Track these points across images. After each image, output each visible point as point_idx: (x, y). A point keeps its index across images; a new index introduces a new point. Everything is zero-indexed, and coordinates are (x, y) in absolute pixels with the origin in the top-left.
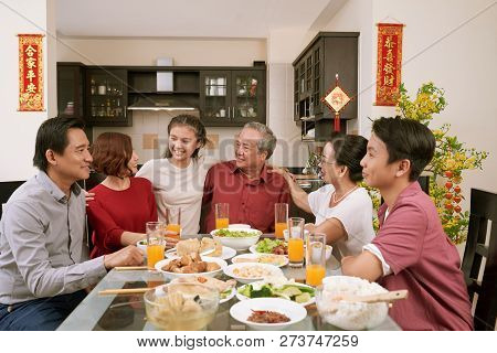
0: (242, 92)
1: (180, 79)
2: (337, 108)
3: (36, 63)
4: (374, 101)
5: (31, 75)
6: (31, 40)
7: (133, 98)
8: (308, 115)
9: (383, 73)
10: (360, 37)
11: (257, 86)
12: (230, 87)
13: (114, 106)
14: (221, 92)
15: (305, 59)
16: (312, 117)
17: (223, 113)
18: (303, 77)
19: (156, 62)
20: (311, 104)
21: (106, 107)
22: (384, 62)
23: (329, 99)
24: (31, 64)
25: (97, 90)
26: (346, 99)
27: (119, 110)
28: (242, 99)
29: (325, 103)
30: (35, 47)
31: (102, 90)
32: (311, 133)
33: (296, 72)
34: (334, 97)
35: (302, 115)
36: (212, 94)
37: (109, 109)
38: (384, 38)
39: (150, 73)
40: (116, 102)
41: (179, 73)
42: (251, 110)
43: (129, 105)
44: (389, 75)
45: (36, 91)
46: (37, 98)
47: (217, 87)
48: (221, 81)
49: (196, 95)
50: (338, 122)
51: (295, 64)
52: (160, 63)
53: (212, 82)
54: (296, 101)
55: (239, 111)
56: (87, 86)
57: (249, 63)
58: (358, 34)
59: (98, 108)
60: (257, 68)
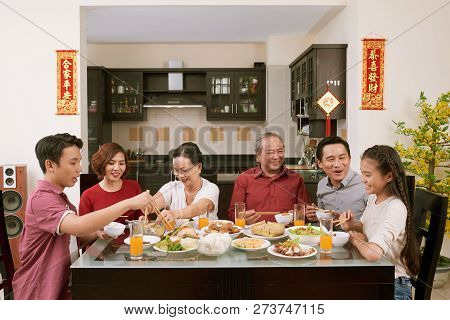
0: (244, 90)
1: (188, 79)
2: (328, 110)
3: (71, 74)
4: (360, 105)
5: (67, 84)
6: (67, 55)
7: (147, 96)
8: (303, 113)
9: (368, 82)
10: (348, 49)
11: (257, 85)
12: (233, 86)
13: (131, 103)
14: (225, 91)
15: (300, 64)
16: (306, 115)
17: (227, 109)
18: (298, 80)
19: (167, 64)
20: (306, 104)
21: (124, 104)
22: (369, 72)
23: (321, 102)
24: (67, 75)
25: (116, 90)
26: (336, 103)
27: (135, 107)
28: (244, 96)
29: (318, 106)
30: (71, 60)
31: (121, 90)
32: (306, 129)
33: (293, 73)
34: (325, 101)
35: (298, 113)
36: (217, 92)
37: (126, 106)
38: (369, 51)
39: (163, 74)
40: (133, 101)
41: (188, 74)
42: (252, 107)
43: (144, 103)
44: (373, 83)
45: (71, 97)
46: (72, 104)
47: (222, 87)
48: (225, 81)
49: (203, 93)
50: (329, 123)
51: (291, 66)
52: (172, 65)
53: (218, 82)
54: (292, 99)
55: (242, 107)
56: (108, 86)
57: (250, 65)
58: (346, 46)
59: (118, 105)
60: (257, 68)
